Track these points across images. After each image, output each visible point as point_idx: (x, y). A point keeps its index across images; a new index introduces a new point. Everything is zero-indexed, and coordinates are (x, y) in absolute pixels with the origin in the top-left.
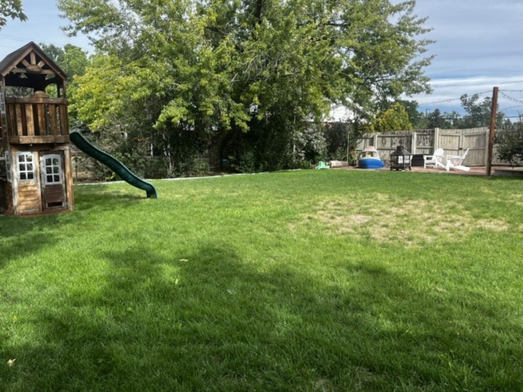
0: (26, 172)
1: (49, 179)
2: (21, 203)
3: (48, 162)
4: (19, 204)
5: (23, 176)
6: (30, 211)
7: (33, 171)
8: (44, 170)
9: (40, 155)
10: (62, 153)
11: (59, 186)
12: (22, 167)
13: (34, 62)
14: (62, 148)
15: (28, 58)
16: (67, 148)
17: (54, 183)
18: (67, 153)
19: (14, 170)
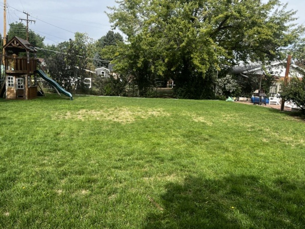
0: (11, 83)
1: (19, 87)
2: (9, 94)
3: (19, 80)
4: (8, 95)
5: (9, 85)
6: (11, 98)
7: (13, 83)
8: (17, 84)
9: (16, 78)
10: (24, 78)
11: (23, 90)
12: (9, 82)
13: (15, 43)
14: (24, 76)
15: (13, 42)
16: (26, 75)
17: (20, 88)
18: (26, 78)
19: (6, 82)
